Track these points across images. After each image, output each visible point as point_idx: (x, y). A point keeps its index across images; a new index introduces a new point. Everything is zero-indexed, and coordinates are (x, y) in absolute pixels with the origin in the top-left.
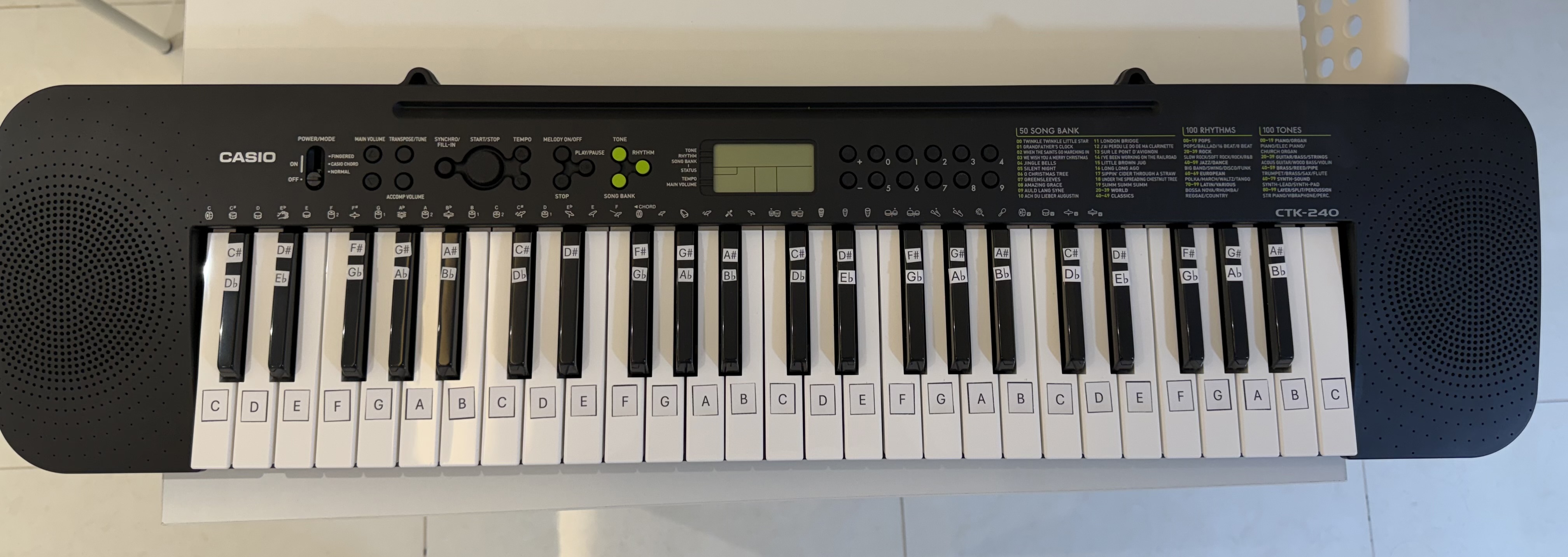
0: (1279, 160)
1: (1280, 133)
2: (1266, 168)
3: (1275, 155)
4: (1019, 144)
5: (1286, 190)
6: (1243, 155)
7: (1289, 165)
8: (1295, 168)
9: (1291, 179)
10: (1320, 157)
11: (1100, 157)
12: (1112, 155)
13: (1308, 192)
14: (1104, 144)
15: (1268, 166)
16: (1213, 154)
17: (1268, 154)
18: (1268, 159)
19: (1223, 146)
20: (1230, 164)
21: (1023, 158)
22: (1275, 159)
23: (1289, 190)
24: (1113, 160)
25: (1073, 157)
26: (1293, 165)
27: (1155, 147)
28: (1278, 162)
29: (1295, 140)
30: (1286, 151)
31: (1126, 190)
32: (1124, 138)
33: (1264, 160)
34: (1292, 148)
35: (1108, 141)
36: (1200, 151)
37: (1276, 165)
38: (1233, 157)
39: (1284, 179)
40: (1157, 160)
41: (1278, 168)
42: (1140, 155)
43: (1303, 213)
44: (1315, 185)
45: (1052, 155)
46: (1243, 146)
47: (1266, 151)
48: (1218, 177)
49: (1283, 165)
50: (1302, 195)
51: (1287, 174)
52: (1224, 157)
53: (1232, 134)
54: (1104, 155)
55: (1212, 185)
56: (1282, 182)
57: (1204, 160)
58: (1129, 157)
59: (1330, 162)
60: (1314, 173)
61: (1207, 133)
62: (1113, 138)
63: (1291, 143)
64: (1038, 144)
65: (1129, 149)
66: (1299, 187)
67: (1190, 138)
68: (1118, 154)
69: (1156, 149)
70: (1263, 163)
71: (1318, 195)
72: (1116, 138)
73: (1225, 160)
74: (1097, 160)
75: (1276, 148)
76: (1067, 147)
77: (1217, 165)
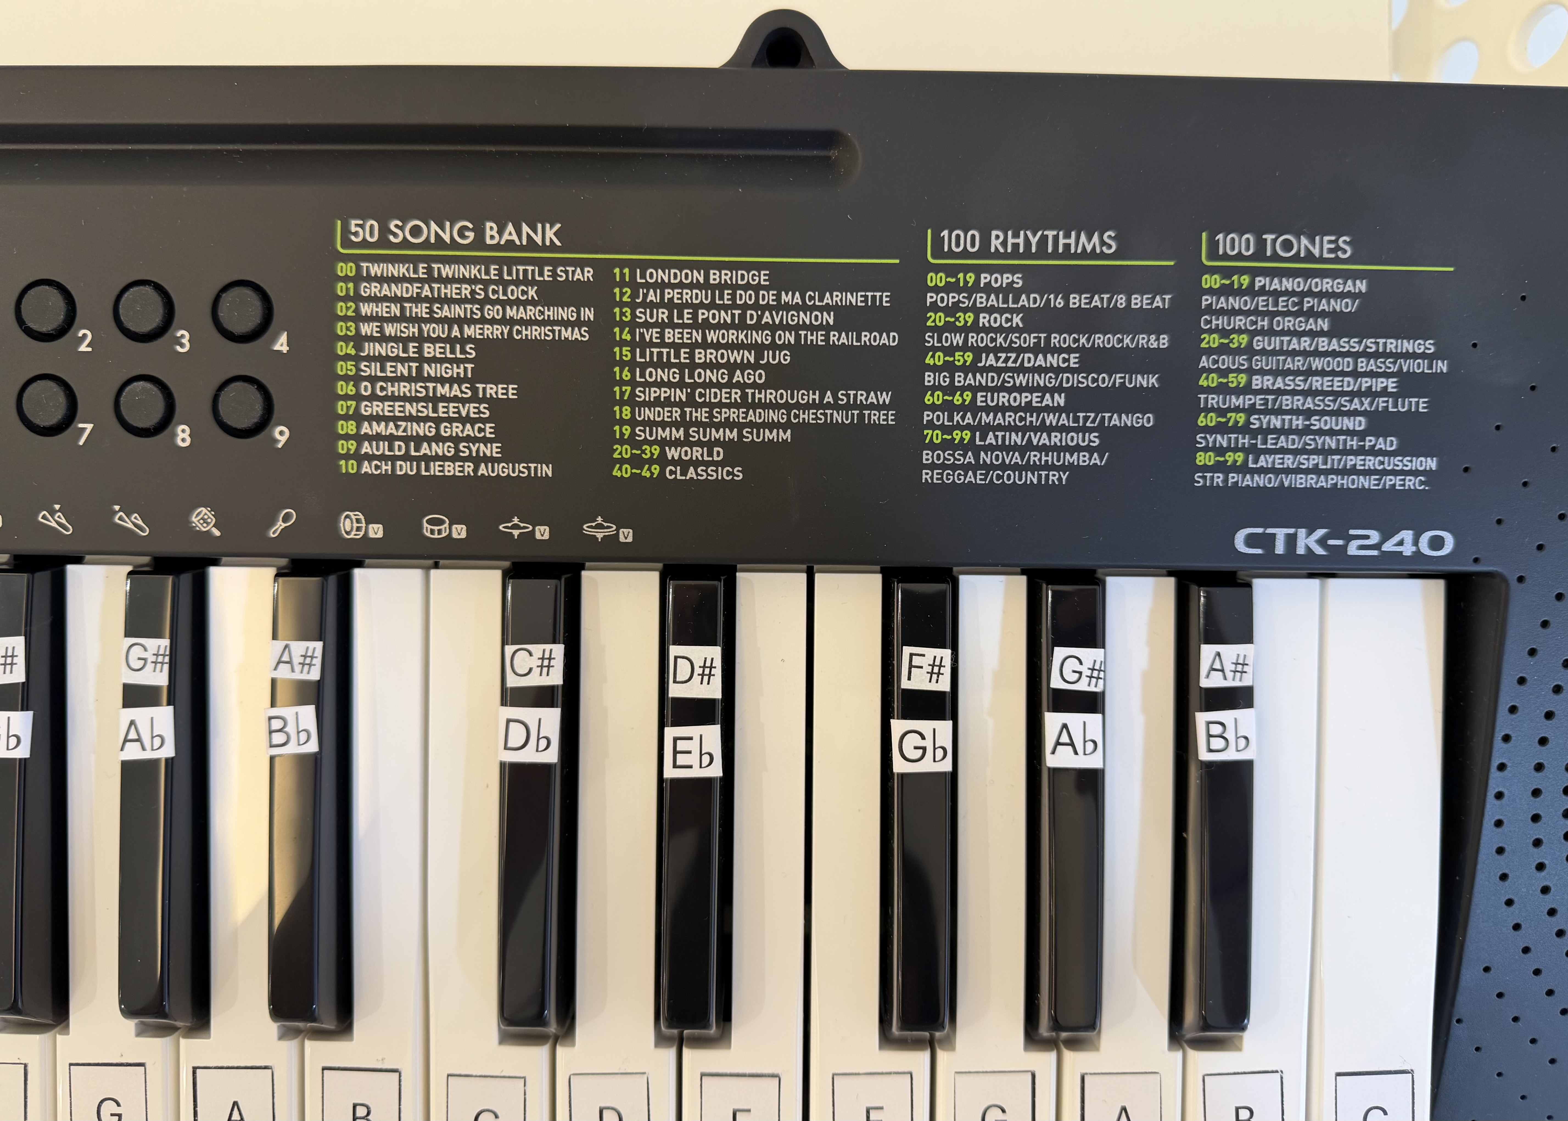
0: (1263, 352)
1: (1276, 257)
2: (1213, 380)
3: (1253, 334)
4: (346, 279)
5: (1276, 460)
6: (1135, 332)
7: (1297, 373)
8: (1317, 383)
9: (1299, 422)
10: (1408, 346)
11: (632, 333)
12: (674, 326)
13: (1354, 471)
14: (647, 286)
15: (1224, 373)
16: (1028, 329)
17: (1225, 333)
18: (1223, 350)
19: (1066, 300)
20: (1084, 368)
21: (357, 329)
22: (1249, 351)
23: (1289, 461)
24: (677, 347)
25: (535, 332)
26: (1309, 373)
27: (827, 300)
28: (1259, 363)
29: (1327, 285)
30: (1289, 323)
31: (719, 454)
32: (720, 266)
33: (1209, 351)
34: (1311, 313)
35: (661, 275)
36: (984, 319)
37: (1251, 372)
38: (1099, 340)
39: (1276, 422)
40: (829, 347)
41: (1257, 382)
42: (773, 328)
43: (1331, 542)
44: (1381, 444)
45: (461, 322)
46: (1138, 301)
47: (1220, 322)
48: (1039, 410)
49: (1276, 373)
50: (1333, 479)
51: (1287, 402)
52: (1068, 340)
53: (1103, 256)
54: (647, 325)
55: (1016, 438)
56: (1266, 432)
57: (996, 350)
58: (732, 336)
59: (1442, 366)
60: (1381, 403)
61: (1015, 253)
62: (681, 265)
63: (1310, 293)
64: (411, 281)
65: (734, 306)
66: (1325, 452)
67: (951, 271)
68: (695, 325)
69: (827, 308)
70: (1204, 362)
71: (1389, 481)
72: (692, 266)
73: (1069, 350)
74: (623, 343)
75: (1256, 312)
76: (514, 292)
77: (1040, 370)
